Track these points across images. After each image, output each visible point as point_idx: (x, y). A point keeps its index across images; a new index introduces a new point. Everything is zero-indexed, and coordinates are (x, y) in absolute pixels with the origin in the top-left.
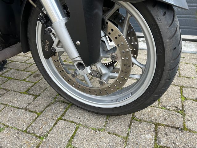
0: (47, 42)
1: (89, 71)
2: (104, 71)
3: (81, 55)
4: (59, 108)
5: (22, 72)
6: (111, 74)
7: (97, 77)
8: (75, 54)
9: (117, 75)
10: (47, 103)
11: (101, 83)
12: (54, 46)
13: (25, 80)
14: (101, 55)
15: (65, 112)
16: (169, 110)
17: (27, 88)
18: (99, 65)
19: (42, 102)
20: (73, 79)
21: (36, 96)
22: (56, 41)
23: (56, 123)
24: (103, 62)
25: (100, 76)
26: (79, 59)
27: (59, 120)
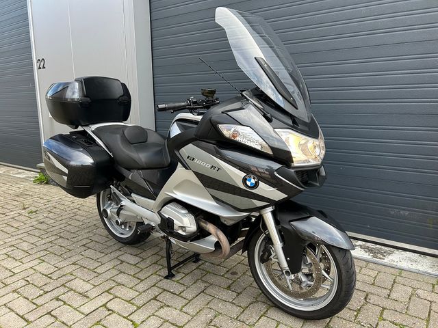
0: (267, 254)
1: (293, 278)
2: (304, 279)
3: (289, 266)
4: (261, 307)
5: (218, 267)
6: (309, 283)
7: (297, 283)
8: (285, 265)
9: (312, 283)
10: (250, 300)
11: (301, 288)
12: (271, 257)
13: (223, 276)
14: (302, 267)
15: (267, 311)
16: (363, 326)
17: (228, 285)
18: (300, 274)
19: (244, 299)
20: (279, 282)
21: (239, 294)
22: (273, 254)
23: (260, 318)
24: (303, 271)
25: (300, 282)
26: (288, 268)
27: (262, 316)
